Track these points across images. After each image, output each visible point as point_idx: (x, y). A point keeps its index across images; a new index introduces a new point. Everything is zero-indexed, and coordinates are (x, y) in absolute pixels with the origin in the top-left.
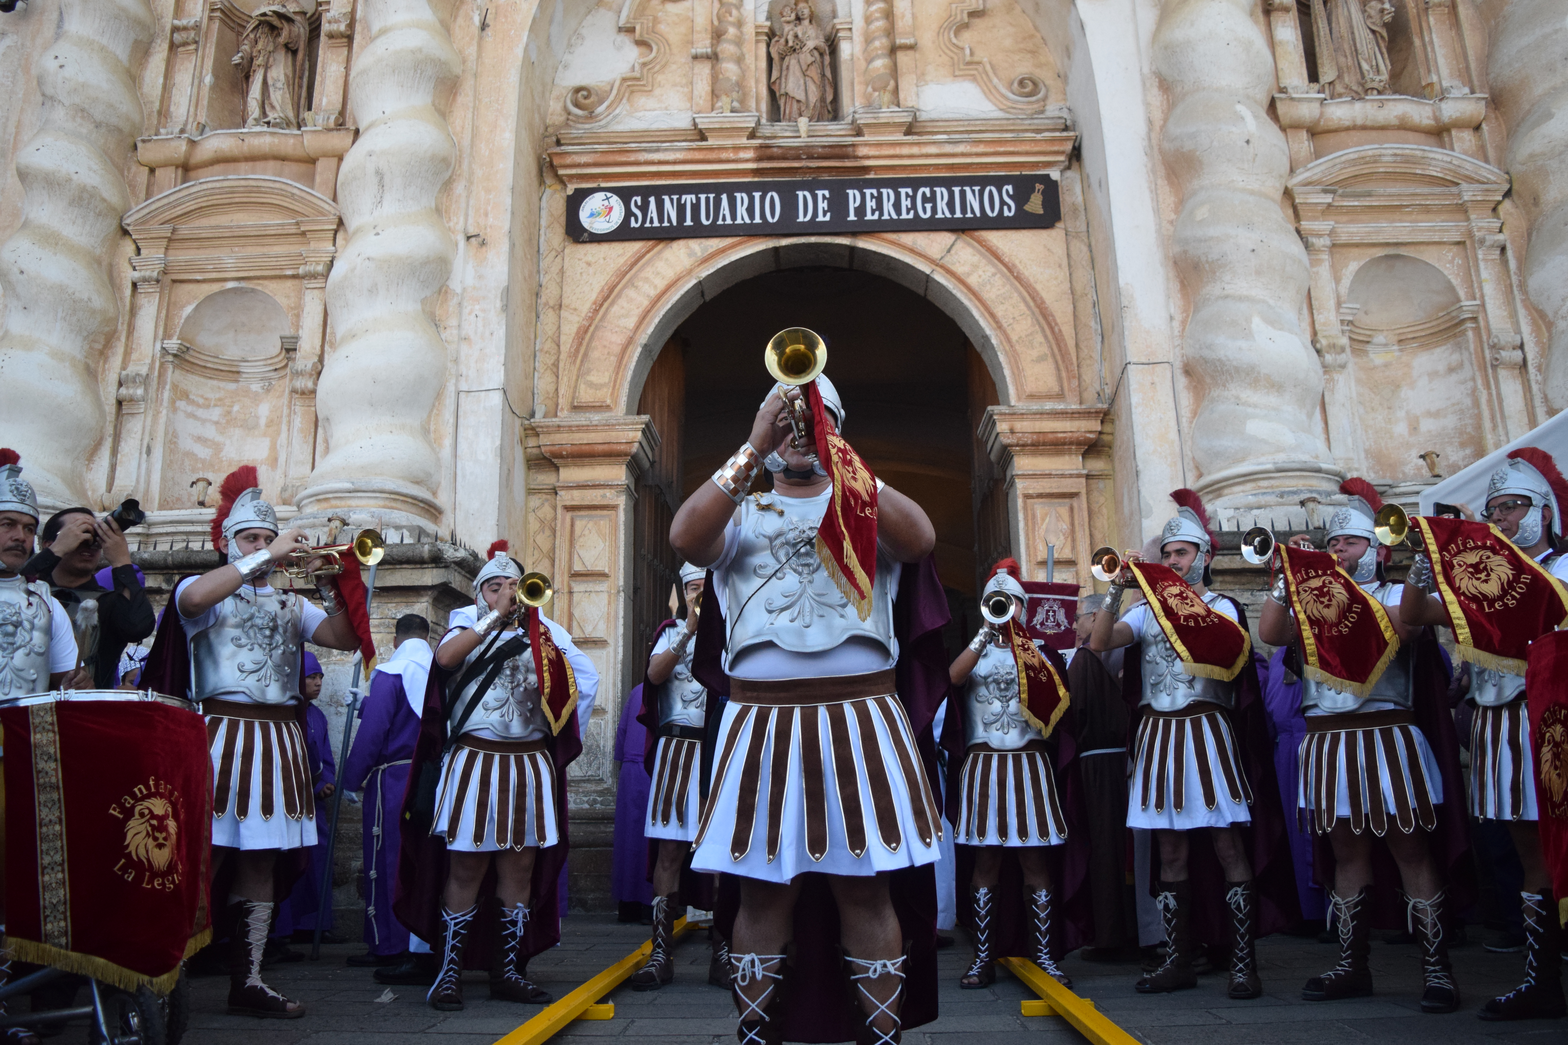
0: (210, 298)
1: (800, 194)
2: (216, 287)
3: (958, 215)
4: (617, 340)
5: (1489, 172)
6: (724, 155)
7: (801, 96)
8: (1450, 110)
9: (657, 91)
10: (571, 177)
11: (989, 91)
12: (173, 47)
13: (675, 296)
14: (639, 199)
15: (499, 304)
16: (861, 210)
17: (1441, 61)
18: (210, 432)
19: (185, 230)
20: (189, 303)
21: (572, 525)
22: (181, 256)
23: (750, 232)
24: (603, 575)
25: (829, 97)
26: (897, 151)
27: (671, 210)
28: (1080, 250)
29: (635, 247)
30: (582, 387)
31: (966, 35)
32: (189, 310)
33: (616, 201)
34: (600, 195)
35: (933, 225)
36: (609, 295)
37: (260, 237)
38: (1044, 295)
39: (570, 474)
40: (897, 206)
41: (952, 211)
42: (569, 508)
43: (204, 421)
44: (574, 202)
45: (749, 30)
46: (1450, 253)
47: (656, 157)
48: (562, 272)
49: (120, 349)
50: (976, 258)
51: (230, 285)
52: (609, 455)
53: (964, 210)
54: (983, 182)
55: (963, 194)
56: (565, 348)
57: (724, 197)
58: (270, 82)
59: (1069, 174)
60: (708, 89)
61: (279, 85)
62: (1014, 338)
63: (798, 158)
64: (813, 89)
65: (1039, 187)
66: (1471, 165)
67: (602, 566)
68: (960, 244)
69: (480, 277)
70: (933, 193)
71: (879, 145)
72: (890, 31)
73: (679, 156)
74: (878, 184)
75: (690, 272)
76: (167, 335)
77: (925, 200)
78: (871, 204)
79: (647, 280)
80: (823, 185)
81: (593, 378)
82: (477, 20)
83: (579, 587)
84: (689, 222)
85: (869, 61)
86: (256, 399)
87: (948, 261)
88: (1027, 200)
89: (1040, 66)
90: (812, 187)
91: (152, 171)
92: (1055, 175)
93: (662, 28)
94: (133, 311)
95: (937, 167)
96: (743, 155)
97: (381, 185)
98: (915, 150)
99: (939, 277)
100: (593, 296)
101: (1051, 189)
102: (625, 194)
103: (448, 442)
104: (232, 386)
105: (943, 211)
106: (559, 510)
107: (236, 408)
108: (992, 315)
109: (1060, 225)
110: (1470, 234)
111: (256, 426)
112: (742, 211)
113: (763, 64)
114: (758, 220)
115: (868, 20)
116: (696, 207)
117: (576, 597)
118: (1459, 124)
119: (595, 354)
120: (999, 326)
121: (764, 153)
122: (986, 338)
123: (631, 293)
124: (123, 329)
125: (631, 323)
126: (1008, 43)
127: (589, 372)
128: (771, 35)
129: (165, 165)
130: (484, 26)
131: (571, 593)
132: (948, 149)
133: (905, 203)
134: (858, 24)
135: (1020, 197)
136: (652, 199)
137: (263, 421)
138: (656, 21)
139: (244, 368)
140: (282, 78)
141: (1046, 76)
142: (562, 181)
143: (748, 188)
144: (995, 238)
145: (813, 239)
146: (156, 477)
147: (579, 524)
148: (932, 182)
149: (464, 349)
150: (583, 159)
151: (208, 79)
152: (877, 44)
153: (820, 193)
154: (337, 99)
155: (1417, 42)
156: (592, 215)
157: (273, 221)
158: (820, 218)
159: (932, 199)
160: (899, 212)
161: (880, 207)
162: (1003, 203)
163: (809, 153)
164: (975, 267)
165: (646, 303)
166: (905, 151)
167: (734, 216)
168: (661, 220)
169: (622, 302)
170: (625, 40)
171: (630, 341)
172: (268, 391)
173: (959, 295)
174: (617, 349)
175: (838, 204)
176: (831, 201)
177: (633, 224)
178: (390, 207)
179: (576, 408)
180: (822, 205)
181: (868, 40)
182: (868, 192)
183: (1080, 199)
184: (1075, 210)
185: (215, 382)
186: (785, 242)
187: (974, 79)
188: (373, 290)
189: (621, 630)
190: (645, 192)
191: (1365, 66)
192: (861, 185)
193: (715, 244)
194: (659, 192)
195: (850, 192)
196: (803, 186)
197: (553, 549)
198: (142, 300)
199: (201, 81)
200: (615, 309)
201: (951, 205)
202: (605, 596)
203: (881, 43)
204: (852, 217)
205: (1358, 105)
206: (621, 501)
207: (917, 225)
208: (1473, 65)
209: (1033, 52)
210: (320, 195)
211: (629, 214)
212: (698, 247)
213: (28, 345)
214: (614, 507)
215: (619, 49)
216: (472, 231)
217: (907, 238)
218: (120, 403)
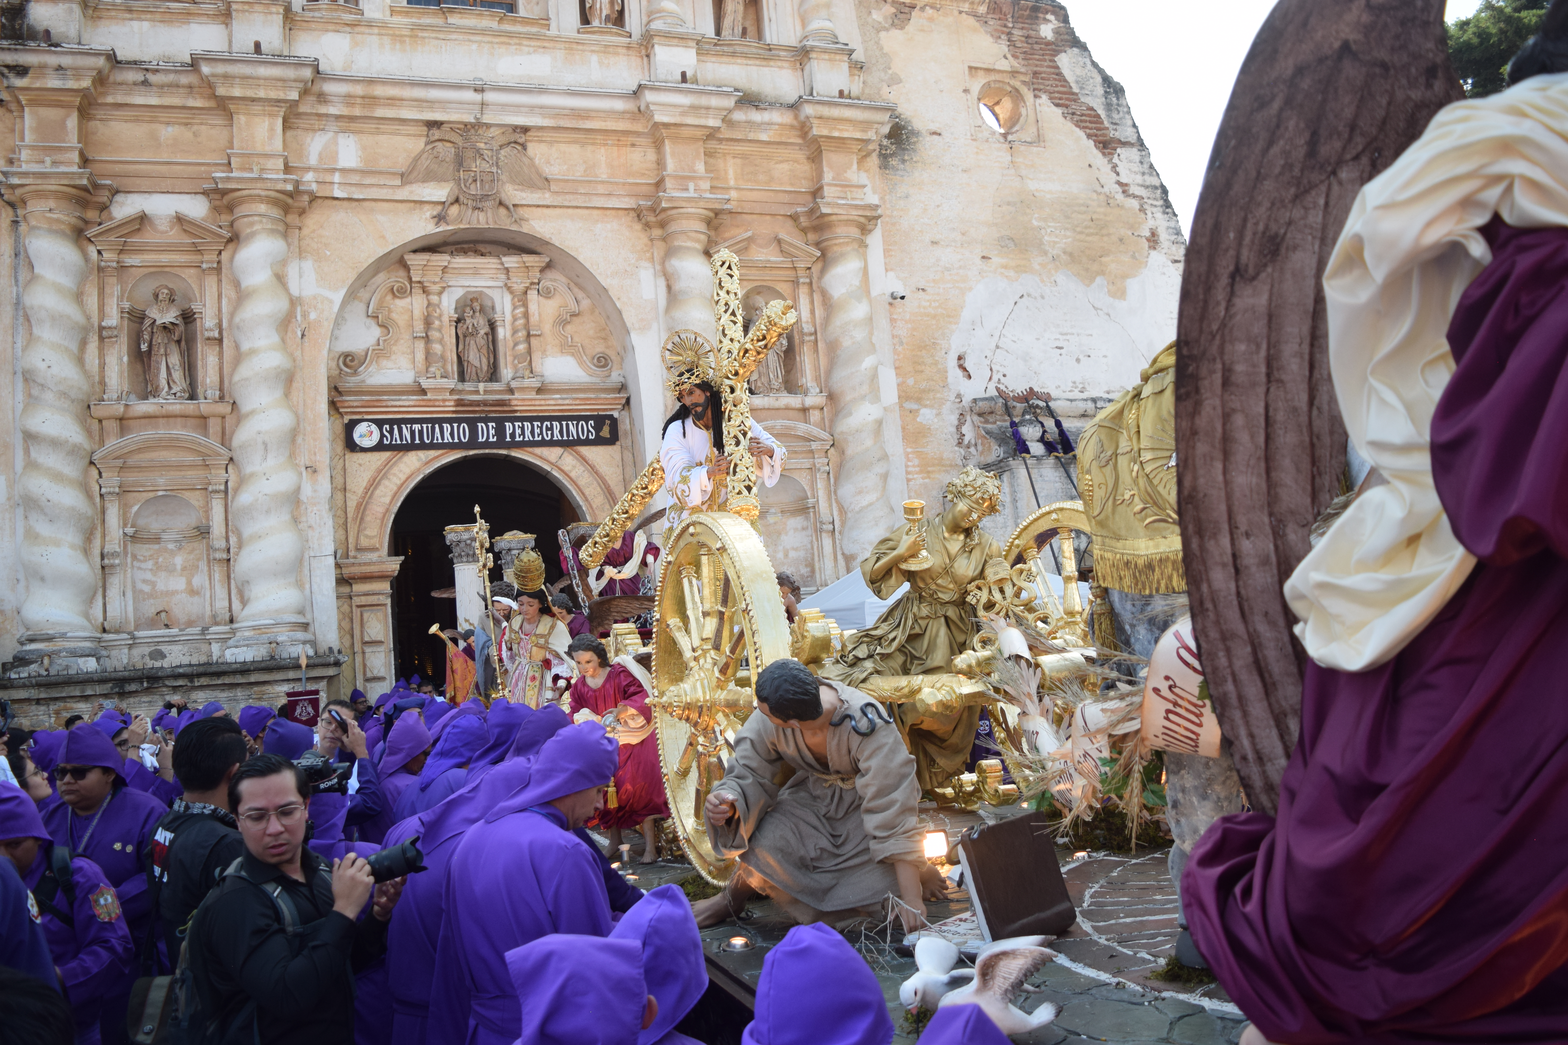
0: (148, 501)
1: (479, 425)
2: (151, 495)
3: (565, 438)
4: (380, 510)
5: (825, 435)
6: (437, 403)
7: (478, 365)
8: (809, 401)
9: (393, 357)
10: (347, 413)
11: (581, 363)
12: (101, 339)
13: (412, 485)
14: (388, 426)
15: (327, 507)
16: (513, 435)
17: (808, 372)
18: (149, 576)
19: (131, 461)
20: (135, 504)
21: (362, 615)
22: (131, 477)
23: (452, 447)
24: (381, 642)
25: (492, 361)
26: (533, 403)
27: (406, 433)
28: (628, 456)
29: (386, 455)
30: (362, 538)
31: (569, 328)
32: (135, 508)
33: (374, 427)
34: (365, 424)
35: (552, 443)
36: (374, 484)
37: (180, 467)
38: (610, 482)
39: (358, 588)
40: (532, 432)
41: (562, 436)
42: (358, 606)
43: (145, 570)
44: (350, 427)
45: (446, 319)
46: (804, 474)
47: (398, 403)
48: (344, 469)
49: (98, 535)
50: (575, 462)
51: (160, 493)
52: (381, 577)
53: (568, 436)
54: (578, 418)
55: (567, 425)
56: (350, 515)
57: (437, 426)
58: (171, 366)
59: (623, 413)
60: (424, 357)
61: (177, 367)
62: (594, 506)
63: (479, 405)
64: (484, 361)
65: (608, 422)
66: (817, 431)
67: (380, 637)
68: (566, 454)
69: (315, 491)
70: (552, 425)
71: (524, 400)
72: (527, 326)
73: (411, 403)
74: (522, 419)
75: (419, 470)
76: (125, 525)
77: (547, 429)
78: (518, 431)
79: (395, 474)
80: (492, 420)
81: (368, 532)
82: (299, 334)
83: (368, 650)
84: (417, 441)
85: (516, 344)
86: (172, 553)
87: (559, 463)
88: (601, 429)
89: (608, 347)
90: (486, 420)
91: (100, 421)
92: (616, 414)
93: (394, 316)
94: (103, 512)
95: (554, 411)
96: (447, 403)
97: (266, 449)
98: (543, 402)
99: (555, 473)
100: (364, 484)
101: (614, 422)
102: (379, 423)
103: (307, 586)
104: (156, 547)
105: (557, 436)
106: (354, 608)
107: (160, 560)
108: (583, 494)
109: (618, 443)
110: (814, 465)
111: (175, 570)
112: (447, 434)
113: (454, 340)
114: (456, 440)
115: (515, 319)
116: (421, 432)
117: (367, 655)
118: (814, 408)
119: (368, 518)
120: (587, 500)
121: (459, 403)
122: (580, 507)
123: (385, 482)
124: (98, 523)
125: (387, 500)
126: (591, 333)
127: (365, 529)
128: (458, 321)
129: (109, 418)
130: (303, 335)
131: (364, 653)
132: (560, 402)
133: (537, 431)
134: (508, 318)
135: (598, 428)
136: (395, 427)
137: (179, 567)
138: (390, 311)
139: (165, 536)
140: (178, 363)
141: (612, 354)
142: (341, 415)
143: (450, 421)
144: (584, 450)
145: (487, 451)
146: (130, 609)
147: (366, 615)
148: (551, 419)
149: (310, 533)
150: (355, 404)
151: (125, 359)
152: (520, 334)
153: (490, 424)
154: (216, 379)
155: (798, 358)
156: (361, 436)
157: (189, 458)
158: (491, 440)
159: (551, 429)
160: (533, 436)
161: (523, 433)
162: (588, 431)
163: (485, 403)
164: (574, 467)
165: (395, 488)
166: (537, 403)
167: (443, 439)
168: (401, 440)
169: (381, 488)
170: (372, 322)
171: (387, 510)
172: (180, 549)
173: (566, 483)
174: (380, 516)
175: (500, 431)
176: (496, 429)
177: (385, 442)
178: (271, 462)
179: (358, 550)
180: (492, 432)
181: (515, 332)
182: (517, 424)
183: (629, 427)
184: (626, 433)
185: (147, 546)
186: (472, 453)
187: (573, 355)
188: (268, 512)
189: (393, 671)
190: (391, 422)
191: (771, 376)
192: (513, 420)
193: (433, 453)
194: (399, 422)
195: (507, 424)
196: (481, 420)
197: (352, 629)
198: (108, 505)
199: (121, 359)
200: (378, 492)
201: (561, 432)
202: (383, 655)
203: (522, 334)
204: (508, 439)
205: (766, 398)
206: (388, 601)
207: (543, 443)
208: (822, 375)
209: (604, 339)
210: (213, 442)
211: (382, 436)
212: (423, 455)
213: (57, 543)
214: (385, 605)
215: (368, 328)
216: (308, 464)
217: (538, 450)
218: (103, 568)
